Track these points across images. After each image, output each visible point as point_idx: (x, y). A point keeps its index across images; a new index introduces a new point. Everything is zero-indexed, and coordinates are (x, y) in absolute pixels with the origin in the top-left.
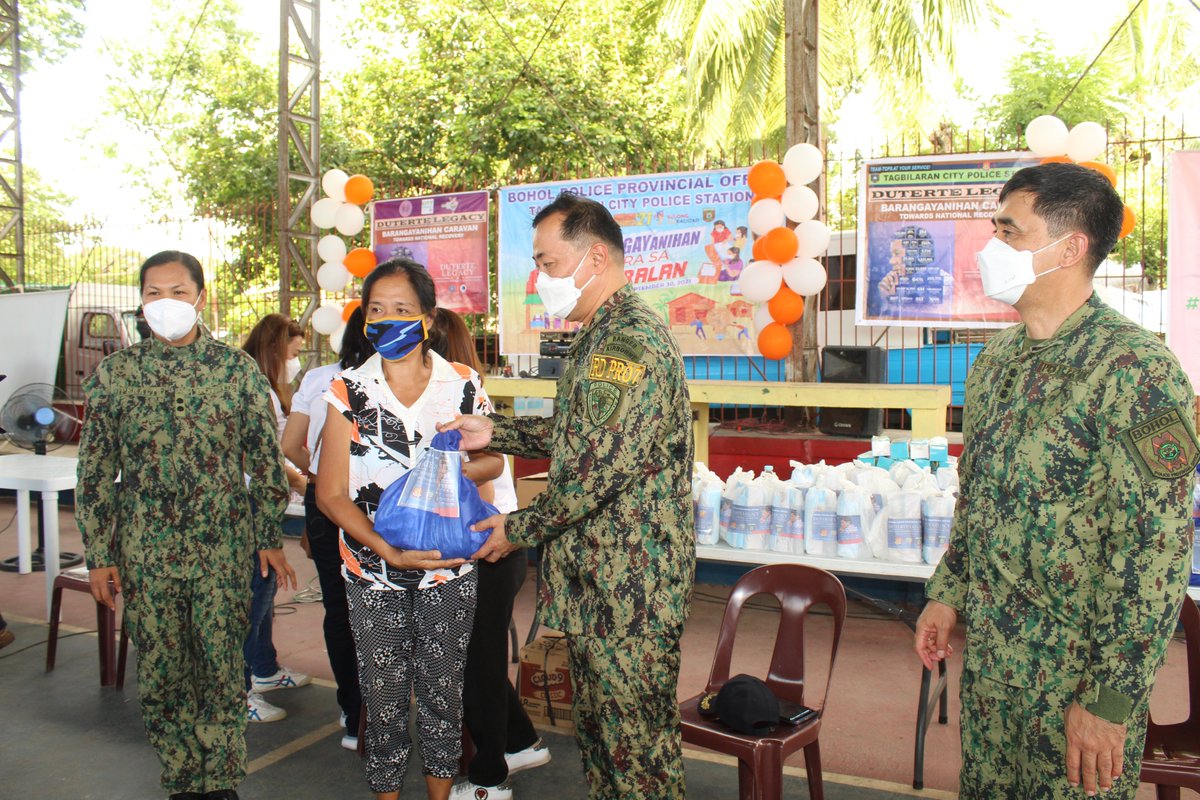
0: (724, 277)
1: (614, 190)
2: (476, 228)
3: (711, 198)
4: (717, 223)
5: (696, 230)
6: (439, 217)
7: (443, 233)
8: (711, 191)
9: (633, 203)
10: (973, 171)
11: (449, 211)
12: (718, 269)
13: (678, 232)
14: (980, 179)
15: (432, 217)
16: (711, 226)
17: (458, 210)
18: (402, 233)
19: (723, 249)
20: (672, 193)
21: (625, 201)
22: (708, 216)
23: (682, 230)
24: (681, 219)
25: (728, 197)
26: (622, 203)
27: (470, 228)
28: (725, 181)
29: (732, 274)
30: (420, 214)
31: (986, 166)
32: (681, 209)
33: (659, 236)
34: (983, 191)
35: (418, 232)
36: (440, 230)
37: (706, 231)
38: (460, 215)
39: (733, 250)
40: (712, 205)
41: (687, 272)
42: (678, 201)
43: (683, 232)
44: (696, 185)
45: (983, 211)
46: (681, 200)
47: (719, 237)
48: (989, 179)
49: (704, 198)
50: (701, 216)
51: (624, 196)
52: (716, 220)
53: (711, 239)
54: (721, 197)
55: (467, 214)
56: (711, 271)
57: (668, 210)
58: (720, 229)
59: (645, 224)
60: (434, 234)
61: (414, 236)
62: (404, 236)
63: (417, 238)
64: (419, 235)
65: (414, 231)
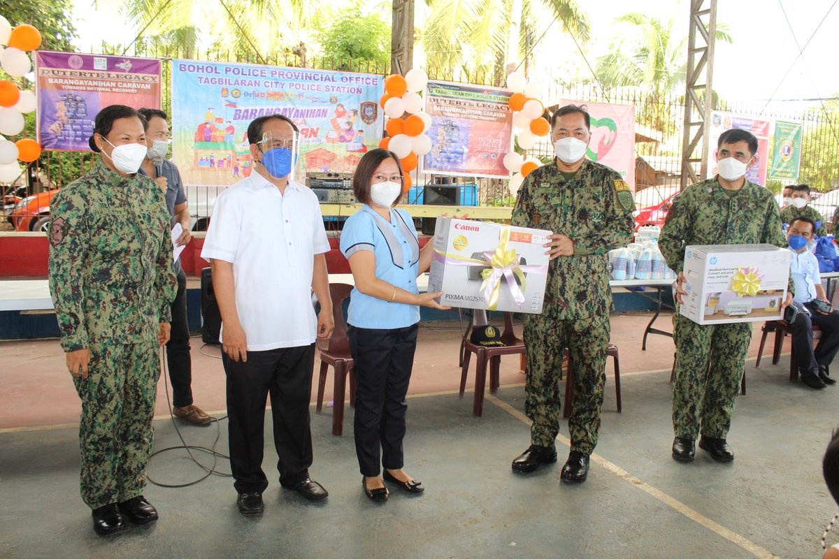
0: (342, 139)
1: (268, 74)
2: (148, 87)
3: (335, 89)
4: (339, 105)
5: (326, 108)
6: (113, 74)
7: (117, 87)
8: (336, 84)
9: (283, 85)
10: (479, 94)
11: (124, 71)
12: (339, 134)
13: (313, 108)
14: (482, 99)
15: (105, 73)
16: (334, 107)
18: (72, 82)
19: (342, 122)
20: (310, 83)
21: (276, 83)
22: (333, 101)
23: (316, 107)
24: (315, 100)
25: (346, 90)
26: (274, 84)
27: (143, 87)
28: (344, 80)
29: (348, 138)
30: (93, 69)
31: (485, 92)
32: (318, 95)
33: (300, 109)
34: (484, 105)
35: (90, 83)
36: (113, 84)
37: (331, 109)
38: (134, 75)
39: (349, 123)
40: (335, 94)
41: (319, 134)
42: (313, 88)
43: (317, 108)
44: (326, 79)
45: (484, 116)
46: (316, 88)
47: (340, 115)
48: (486, 100)
49: (331, 89)
50: (328, 100)
51: (276, 79)
52: (338, 103)
53: (334, 115)
54: (342, 89)
55: (141, 75)
56: (334, 135)
57: (308, 93)
58: (341, 110)
59: (290, 100)
60: (108, 87)
61: (86, 86)
62: (74, 85)
63: (89, 88)
64: (90, 86)
65: (86, 82)
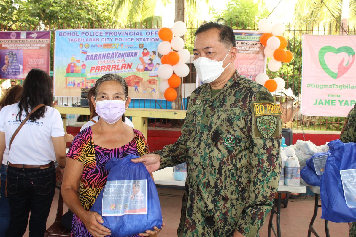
0: (146, 69)
1: (104, 34)
2: (44, 45)
3: (142, 40)
4: (144, 49)
5: (136, 51)
6: (29, 40)
7: (30, 46)
8: (143, 37)
9: (111, 40)
10: (239, 36)
11: (33, 38)
12: (144, 66)
13: (129, 52)
14: (241, 39)
15: (25, 40)
16: (142, 50)
17: (37, 38)
18: (11, 45)
19: (146, 59)
20: (127, 37)
21: (108, 39)
22: (141, 46)
23: (131, 51)
24: (130, 47)
25: (149, 39)
26: (107, 40)
27: (42, 45)
28: (148, 34)
29: (149, 68)
30: (20, 38)
31: (243, 35)
32: (131, 43)
33: (121, 53)
34: (242, 43)
35: (19, 45)
36: (29, 45)
37: (140, 52)
38: (38, 40)
39: (151, 60)
40: (142, 42)
41: (132, 67)
42: (129, 40)
43: (131, 52)
44: (137, 34)
45: (242, 50)
46: (131, 40)
47: (145, 54)
48: (244, 39)
49: (140, 40)
50: (138, 46)
51: (108, 36)
52: (144, 48)
53: (141, 55)
54: (146, 40)
55: (41, 40)
56: (141, 67)
57: (126, 43)
58: (145, 51)
59: (116, 48)
60: (26, 47)
61: (17, 47)
62: (13, 47)
63: (18, 48)
64: (19, 47)
65: (17, 45)
